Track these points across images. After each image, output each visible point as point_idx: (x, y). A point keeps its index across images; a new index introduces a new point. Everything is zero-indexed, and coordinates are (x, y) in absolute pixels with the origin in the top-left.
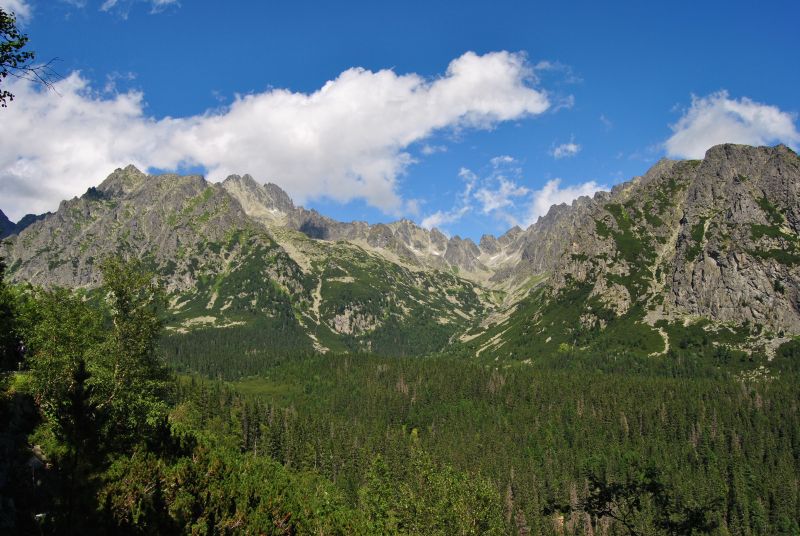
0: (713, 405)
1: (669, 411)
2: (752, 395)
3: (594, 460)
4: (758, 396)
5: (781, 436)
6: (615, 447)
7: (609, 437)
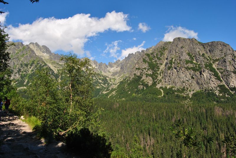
0: (178, 110)
1: (166, 112)
2: (188, 107)
3: (146, 127)
4: (190, 107)
5: (196, 118)
6: (152, 123)
7: (150, 120)
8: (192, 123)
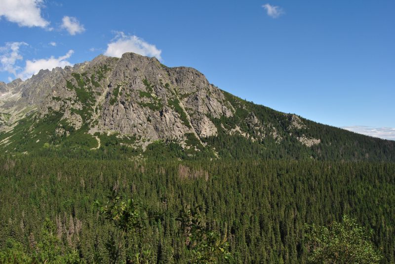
0: (124, 172)
1: (104, 175)
2: (140, 166)
3: (68, 202)
4: (142, 167)
6: (78, 195)
7: (75, 190)
8: (144, 192)
